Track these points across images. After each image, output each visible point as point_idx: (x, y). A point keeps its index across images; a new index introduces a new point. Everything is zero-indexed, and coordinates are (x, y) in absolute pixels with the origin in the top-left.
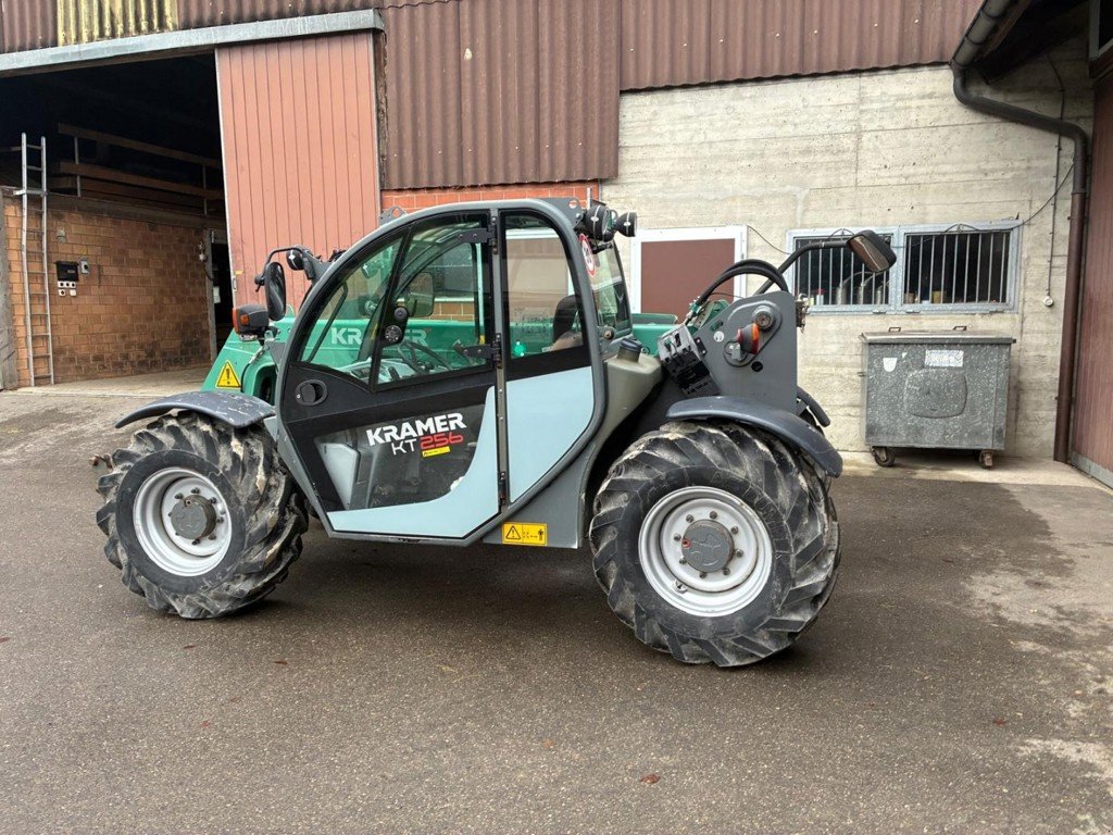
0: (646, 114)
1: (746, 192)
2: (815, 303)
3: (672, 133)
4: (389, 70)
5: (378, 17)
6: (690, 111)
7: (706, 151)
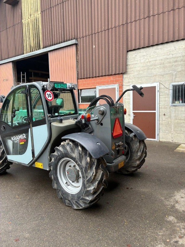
0: (134, 56)
1: (159, 74)
2: (179, 103)
3: (140, 60)
4: (79, 52)
5: (76, 41)
6: (145, 54)
7: (149, 64)
